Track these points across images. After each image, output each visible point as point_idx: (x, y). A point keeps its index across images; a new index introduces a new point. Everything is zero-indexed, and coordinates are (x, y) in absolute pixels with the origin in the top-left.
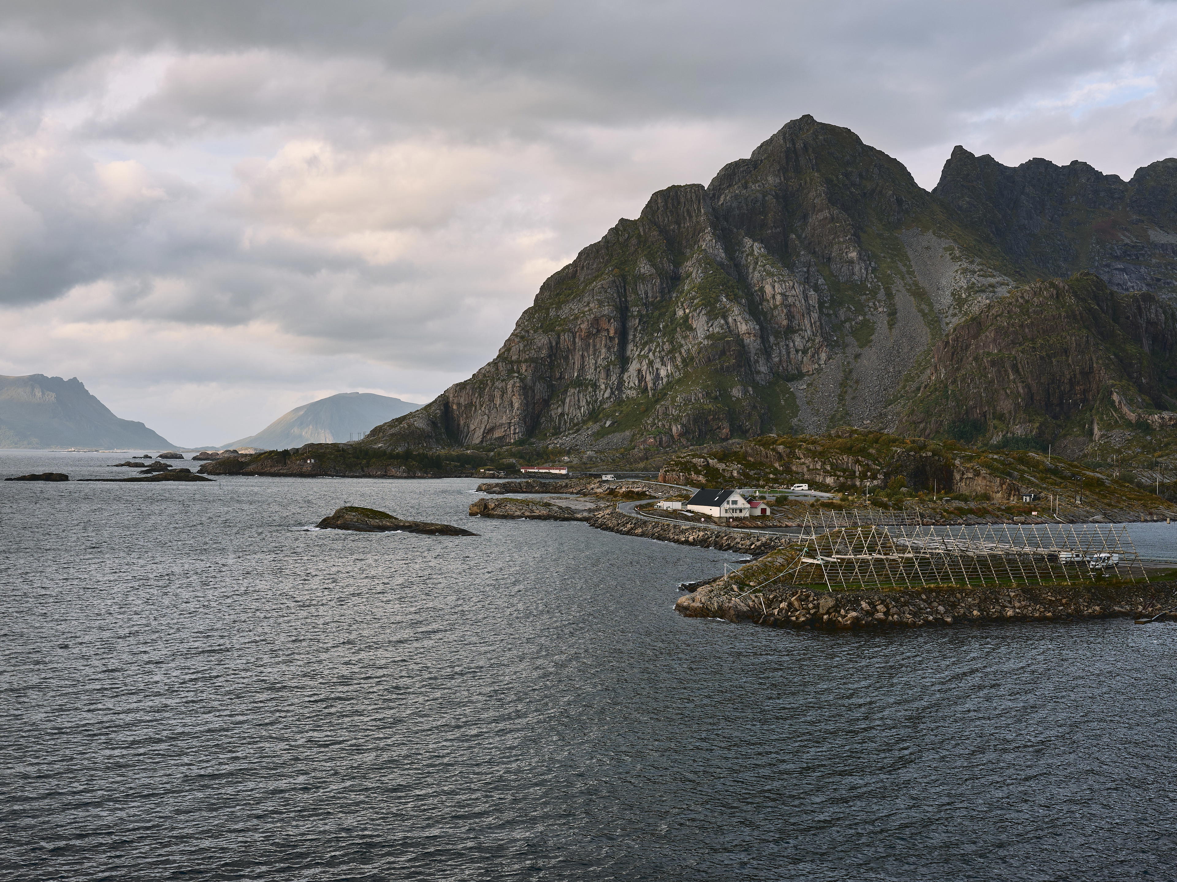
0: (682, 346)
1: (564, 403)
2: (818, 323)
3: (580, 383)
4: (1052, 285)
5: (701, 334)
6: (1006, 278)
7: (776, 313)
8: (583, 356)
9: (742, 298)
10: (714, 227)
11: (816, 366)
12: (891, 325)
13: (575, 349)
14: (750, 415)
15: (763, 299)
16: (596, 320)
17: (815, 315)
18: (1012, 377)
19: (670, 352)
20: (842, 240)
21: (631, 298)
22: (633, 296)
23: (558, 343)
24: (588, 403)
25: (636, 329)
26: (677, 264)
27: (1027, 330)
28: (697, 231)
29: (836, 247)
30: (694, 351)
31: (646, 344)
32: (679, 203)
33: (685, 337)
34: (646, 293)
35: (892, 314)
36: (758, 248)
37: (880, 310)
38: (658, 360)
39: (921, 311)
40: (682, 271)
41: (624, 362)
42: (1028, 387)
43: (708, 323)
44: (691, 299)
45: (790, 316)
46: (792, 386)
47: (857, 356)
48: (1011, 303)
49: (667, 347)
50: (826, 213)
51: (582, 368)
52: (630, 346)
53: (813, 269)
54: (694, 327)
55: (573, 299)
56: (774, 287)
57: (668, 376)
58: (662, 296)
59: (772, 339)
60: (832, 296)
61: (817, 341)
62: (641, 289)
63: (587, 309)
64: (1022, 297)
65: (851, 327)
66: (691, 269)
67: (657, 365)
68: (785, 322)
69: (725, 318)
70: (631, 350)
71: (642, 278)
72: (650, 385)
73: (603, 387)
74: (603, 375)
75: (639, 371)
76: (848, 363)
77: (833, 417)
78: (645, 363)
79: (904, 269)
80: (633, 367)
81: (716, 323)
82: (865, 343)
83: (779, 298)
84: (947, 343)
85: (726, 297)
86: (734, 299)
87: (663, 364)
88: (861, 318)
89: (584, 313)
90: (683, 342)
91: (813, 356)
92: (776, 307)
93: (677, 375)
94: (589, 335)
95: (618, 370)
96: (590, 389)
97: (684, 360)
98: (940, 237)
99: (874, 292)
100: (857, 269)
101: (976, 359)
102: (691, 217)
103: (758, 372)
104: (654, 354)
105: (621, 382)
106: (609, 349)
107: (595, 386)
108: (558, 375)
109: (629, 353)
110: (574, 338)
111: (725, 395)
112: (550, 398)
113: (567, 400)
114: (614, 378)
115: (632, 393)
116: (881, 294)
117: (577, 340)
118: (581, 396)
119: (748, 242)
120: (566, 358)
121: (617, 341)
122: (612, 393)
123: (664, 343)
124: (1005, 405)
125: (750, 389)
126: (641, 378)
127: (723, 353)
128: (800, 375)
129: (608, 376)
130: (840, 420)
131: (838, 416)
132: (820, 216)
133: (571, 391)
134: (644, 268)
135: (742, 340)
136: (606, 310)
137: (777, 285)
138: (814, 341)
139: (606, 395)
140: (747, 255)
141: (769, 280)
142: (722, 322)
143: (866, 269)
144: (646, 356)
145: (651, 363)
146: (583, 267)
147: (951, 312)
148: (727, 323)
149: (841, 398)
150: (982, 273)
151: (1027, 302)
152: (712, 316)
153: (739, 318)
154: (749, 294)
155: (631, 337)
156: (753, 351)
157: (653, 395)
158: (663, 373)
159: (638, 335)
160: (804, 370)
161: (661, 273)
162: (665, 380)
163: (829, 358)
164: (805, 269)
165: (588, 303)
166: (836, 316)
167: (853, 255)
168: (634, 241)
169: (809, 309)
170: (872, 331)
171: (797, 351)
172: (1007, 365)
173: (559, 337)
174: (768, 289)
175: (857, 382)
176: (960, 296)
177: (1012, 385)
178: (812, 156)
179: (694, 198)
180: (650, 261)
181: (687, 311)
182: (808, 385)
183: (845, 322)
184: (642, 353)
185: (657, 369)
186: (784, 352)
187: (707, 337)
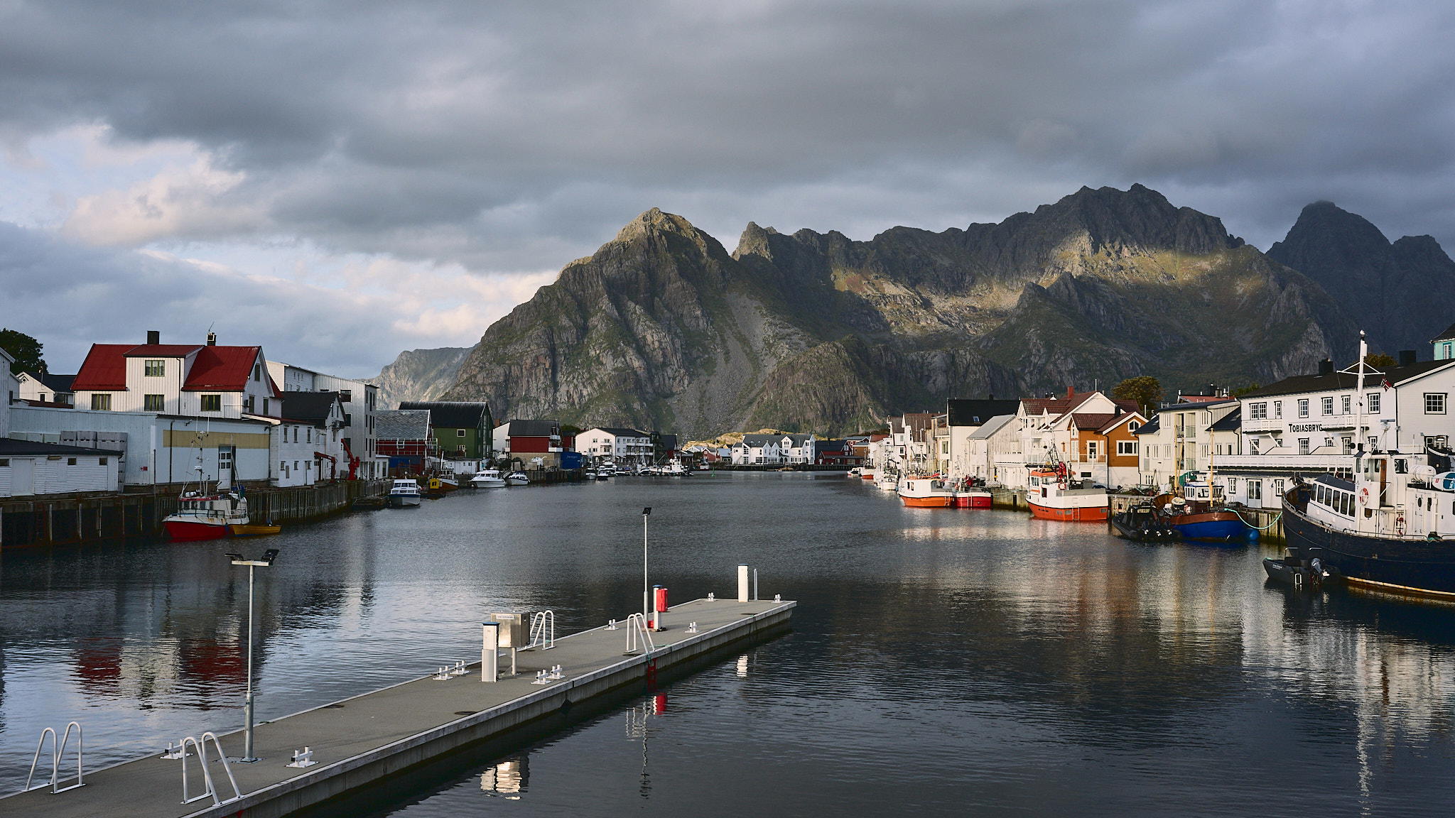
0: (597, 375)
1: (516, 412)
2: (681, 360)
3: (526, 399)
4: (834, 345)
5: (609, 367)
6: (796, 328)
7: (655, 353)
8: (528, 381)
9: (633, 343)
10: (609, 293)
11: (682, 388)
12: (727, 361)
13: (522, 377)
14: (646, 421)
15: (645, 344)
16: (537, 357)
17: (679, 355)
18: (813, 399)
19: (588, 379)
20: (690, 302)
21: (557, 342)
22: (559, 341)
23: (510, 372)
24: (534, 413)
25: (562, 364)
26: (586, 320)
27: (821, 372)
28: (598, 296)
29: (687, 307)
30: (606, 379)
31: (570, 373)
32: (583, 276)
33: (599, 370)
34: (567, 339)
35: (727, 353)
36: (639, 310)
37: (719, 350)
38: (581, 384)
39: (745, 351)
40: (590, 324)
41: (556, 386)
42: (823, 404)
43: (613, 361)
44: (600, 344)
45: (664, 355)
46: (670, 401)
47: (708, 382)
48: (811, 356)
49: (586, 375)
50: (679, 284)
51: (528, 389)
52: (559, 375)
53: (672, 322)
54: (604, 363)
55: (516, 341)
56: (653, 336)
57: (588, 395)
58: (578, 341)
59: (653, 370)
60: (686, 341)
61: (682, 372)
62: (564, 336)
63: (529, 349)
64: (818, 352)
65: (701, 362)
66: (596, 323)
67: (581, 387)
68: (661, 360)
69: (624, 357)
70: (560, 378)
71: (564, 328)
72: (576, 401)
73: (543, 402)
74: (543, 393)
75: (568, 391)
76: (703, 386)
77: (697, 421)
78: (572, 386)
79: (731, 322)
80: (563, 389)
81: (619, 360)
82: (712, 373)
83: (657, 344)
84: (774, 378)
85: (623, 343)
86: (628, 344)
87: (585, 387)
88: (707, 356)
89: (527, 352)
90: (597, 372)
91: (680, 382)
92: (655, 349)
93: (595, 395)
94: (532, 367)
95: (552, 391)
96: (534, 403)
97: (599, 385)
98: (751, 299)
99: (713, 338)
100: (701, 322)
101: (793, 388)
102: (592, 287)
103: (648, 393)
104: (577, 380)
105: (555, 399)
106: (545, 376)
107: (537, 401)
108: (511, 394)
109: (558, 379)
110: (522, 369)
111: (629, 409)
112: (507, 409)
113: (519, 411)
114: (550, 396)
115: (564, 406)
116: (718, 340)
117: (524, 371)
118: (528, 407)
119: (631, 305)
120: (516, 383)
121: (550, 371)
122: (550, 406)
123: (583, 373)
124: (810, 415)
125: (645, 403)
126: (570, 396)
127: (625, 380)
128: (672, 395)
129: (546, 394)
130: (701, 423)
131: (700, 421)
132: (675, 286)
133: (521, 404)
134: (564, 321)
135: (636, 371)
136: (543, 350)
137: (654, 335)
138: (680, 371)
139: (546, 407)
140: (632, 314)
141: (650, 332)
142: (623, 360)
143: (707, 323)
144: (571, 382)
145: (576, 387)
146: (518, 320)
147: (764, 352)
148: (626, 360)
149: (701, 409)
150: (781, 326)
151: (821, 355)
152: (615, 356)
153: (633, 357)
154: (637, 341)
155: (559, 369)
156: (643, 379)
157: (580, 407)
158: (585, 393)
159: (564, 368)
160: (674, 391)
161: (576, 325)
162: (587, 398)
163: (690, 383)
164: (668, 323)
165: (529, 346)
166: (691, 355)
167: (699, 313)
168: (555, 303)
169: (675, 351)
170: (715, 365)
171: (669, 378)
172: (811, 392)
173: (510, 369)
174: (649, 338)
175: (710, 399)
176: (769, 341)
177: (814, 404)
178: (665, 242)
179: (594, 274)
180: (568, 317)
181: (598, 352)
182: (678, 400)
183: (697, 358)
184: (568, 379)
185: (581, 391)
186: (661, 379)
187: (615, 370)
